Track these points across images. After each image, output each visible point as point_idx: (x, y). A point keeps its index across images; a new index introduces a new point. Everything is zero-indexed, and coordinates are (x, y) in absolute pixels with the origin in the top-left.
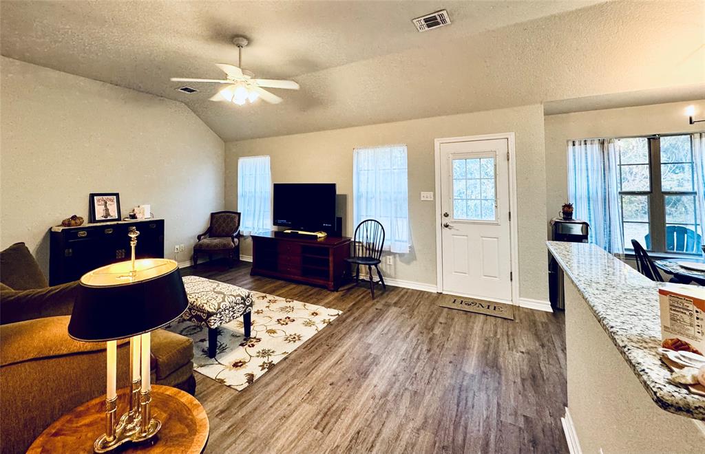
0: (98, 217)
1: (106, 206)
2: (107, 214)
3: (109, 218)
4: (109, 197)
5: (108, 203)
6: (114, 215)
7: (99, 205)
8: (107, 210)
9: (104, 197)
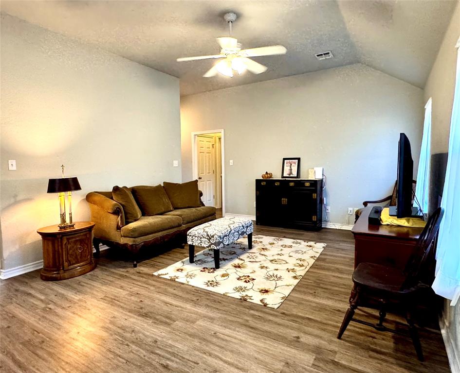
0: (285, 175)
1: (291, 167)
2: (291, 173)
3: (291, 176)
4: (294, 161)
5: (293, 165)
6: (295, 174)
7: (287, 166)
8: (291, 170)
9: (291, 160)
